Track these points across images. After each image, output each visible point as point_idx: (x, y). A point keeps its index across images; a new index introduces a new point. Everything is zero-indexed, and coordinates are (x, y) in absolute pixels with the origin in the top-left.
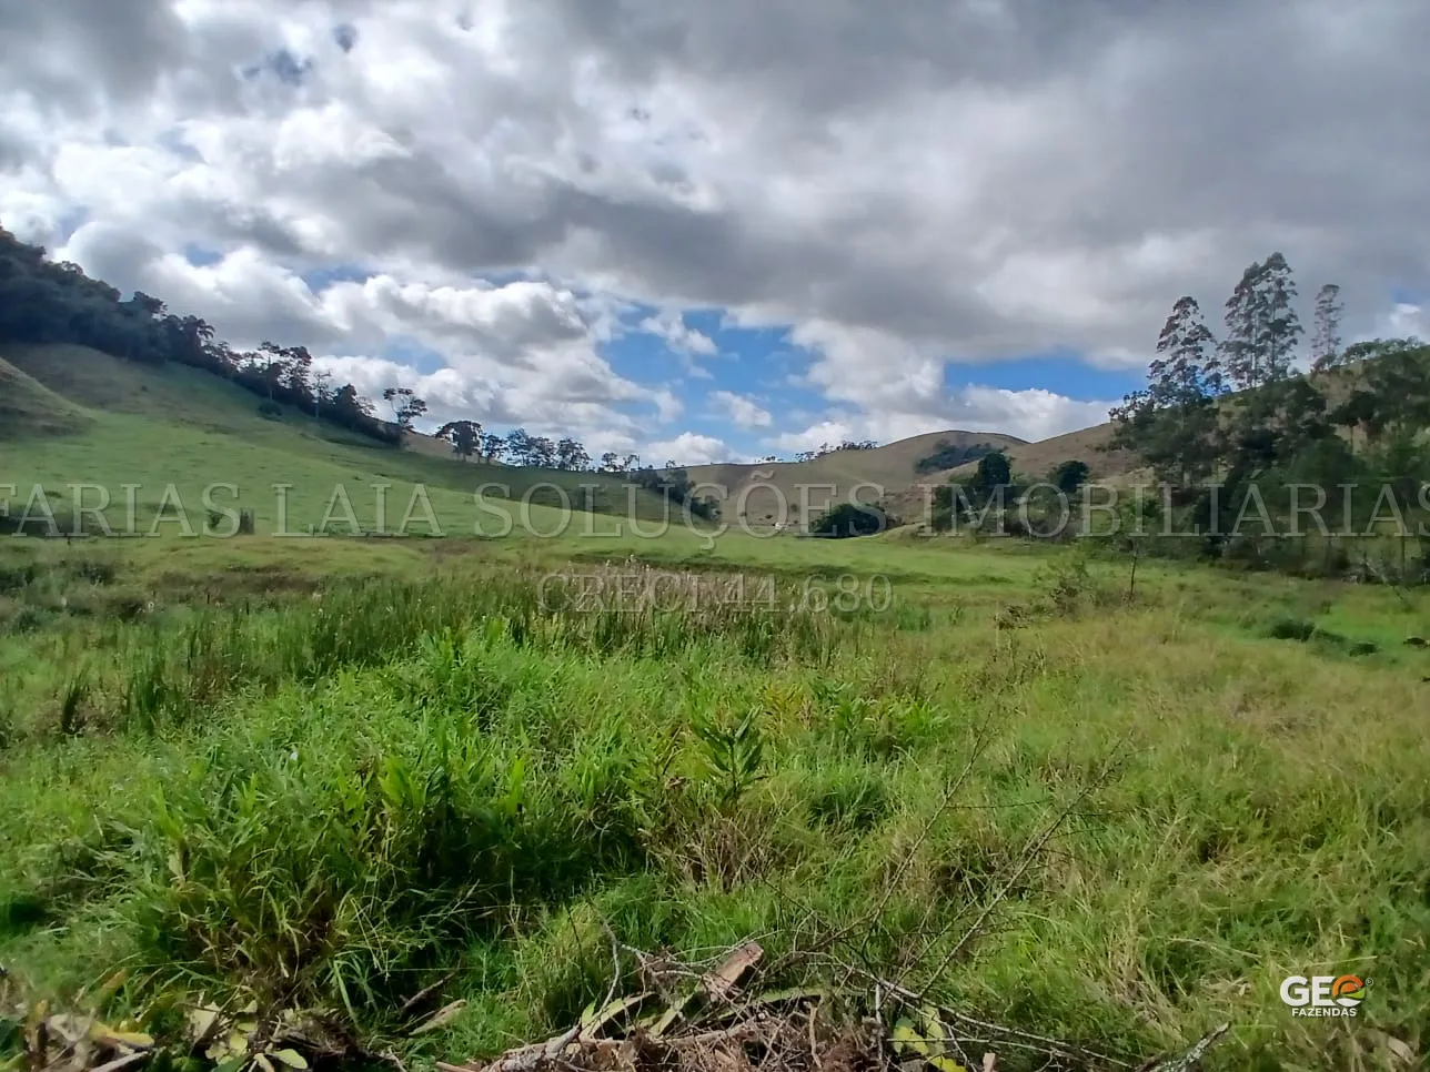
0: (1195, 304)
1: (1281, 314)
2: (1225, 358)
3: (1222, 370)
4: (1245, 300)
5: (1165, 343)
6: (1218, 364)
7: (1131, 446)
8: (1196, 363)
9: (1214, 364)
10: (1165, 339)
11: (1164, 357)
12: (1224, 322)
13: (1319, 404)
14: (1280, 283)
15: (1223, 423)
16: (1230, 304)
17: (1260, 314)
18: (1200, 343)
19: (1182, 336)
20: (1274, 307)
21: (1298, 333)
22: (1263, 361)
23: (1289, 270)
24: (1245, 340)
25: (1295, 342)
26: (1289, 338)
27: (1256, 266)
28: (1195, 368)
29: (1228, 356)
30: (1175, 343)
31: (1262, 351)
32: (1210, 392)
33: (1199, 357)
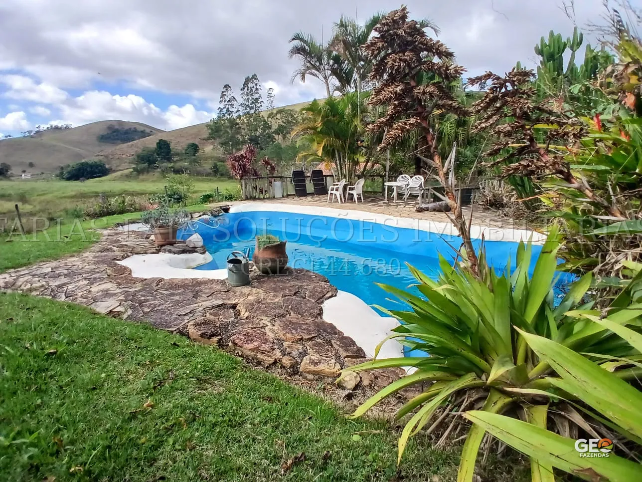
0: (230, 87)
1: (257, 96)
2: (241, 109)
3: (241, 113)
4: (246, 88)
5: (222, 101)
6: (239, 111)
7: (214, 138)
8: (233, 109)
10: (221, 99)
11: (222, 106)
12: (241, 97)
13: (270, 128)
14: (256, 85)
15: (243, 132)
16: (241, 89)
17: (251, 95)
18: (233, 103)
19: (227, 99)
20: (255, 93)
21: (262, 103)
22: (253, 111)
23: (259, 81)
24: (247, 103)
25: (261, 106)
26: (260, 104)
27: (249, 77)
28: (232, 111)
29: (243, 108)
30: (225, 101)
31: (252, 108)
32: (238, 121)
33: (233, 107)
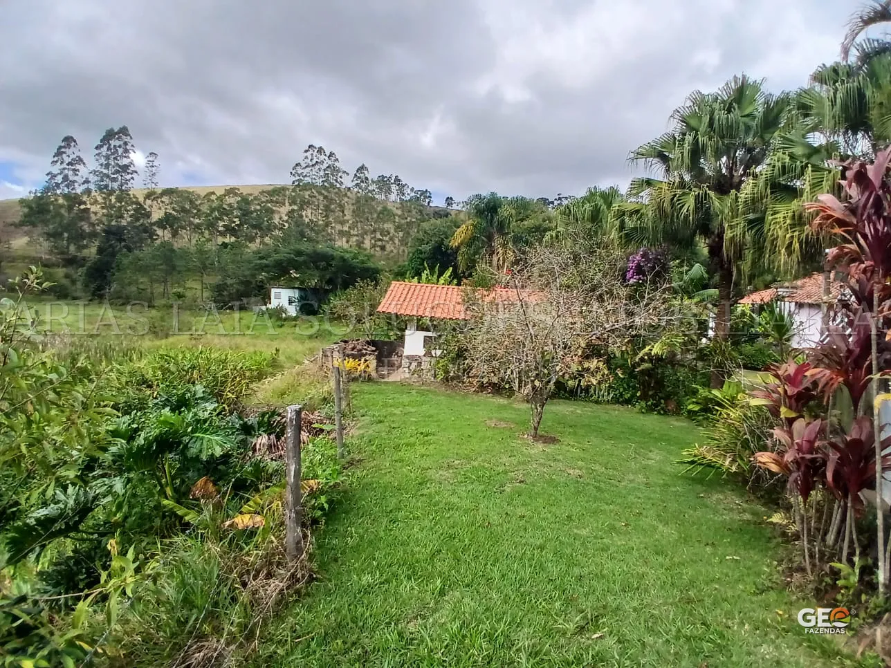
0: (75, 141)
1: (125, 161)
2: (93, 178)
3: (92, 186)
4: (105, 147)
5: (57, 162)
6: (89, 182)
7: (33, 225)
8: (76, 178)
9: (87, 181)
10: (56, 159)
11: (55, 170)
12: (94, 159)
14: (126, 144)
15: (93, 218)
16: (97, 148)
17: (114, 158)
18: (78, 167)
19: (67, 160)
20: (122, 157)
21: (135, 175)
22: (115, 185)
23: (131, 138)
24: (105, 171)
25: (132, 178)
26: (130, 176)
27: (112, 130)
28: (75, 182)
29: (96, 178)
30: (62, 163)
31: (115, 180)
32: (85, 198)
33: (77, 175)
